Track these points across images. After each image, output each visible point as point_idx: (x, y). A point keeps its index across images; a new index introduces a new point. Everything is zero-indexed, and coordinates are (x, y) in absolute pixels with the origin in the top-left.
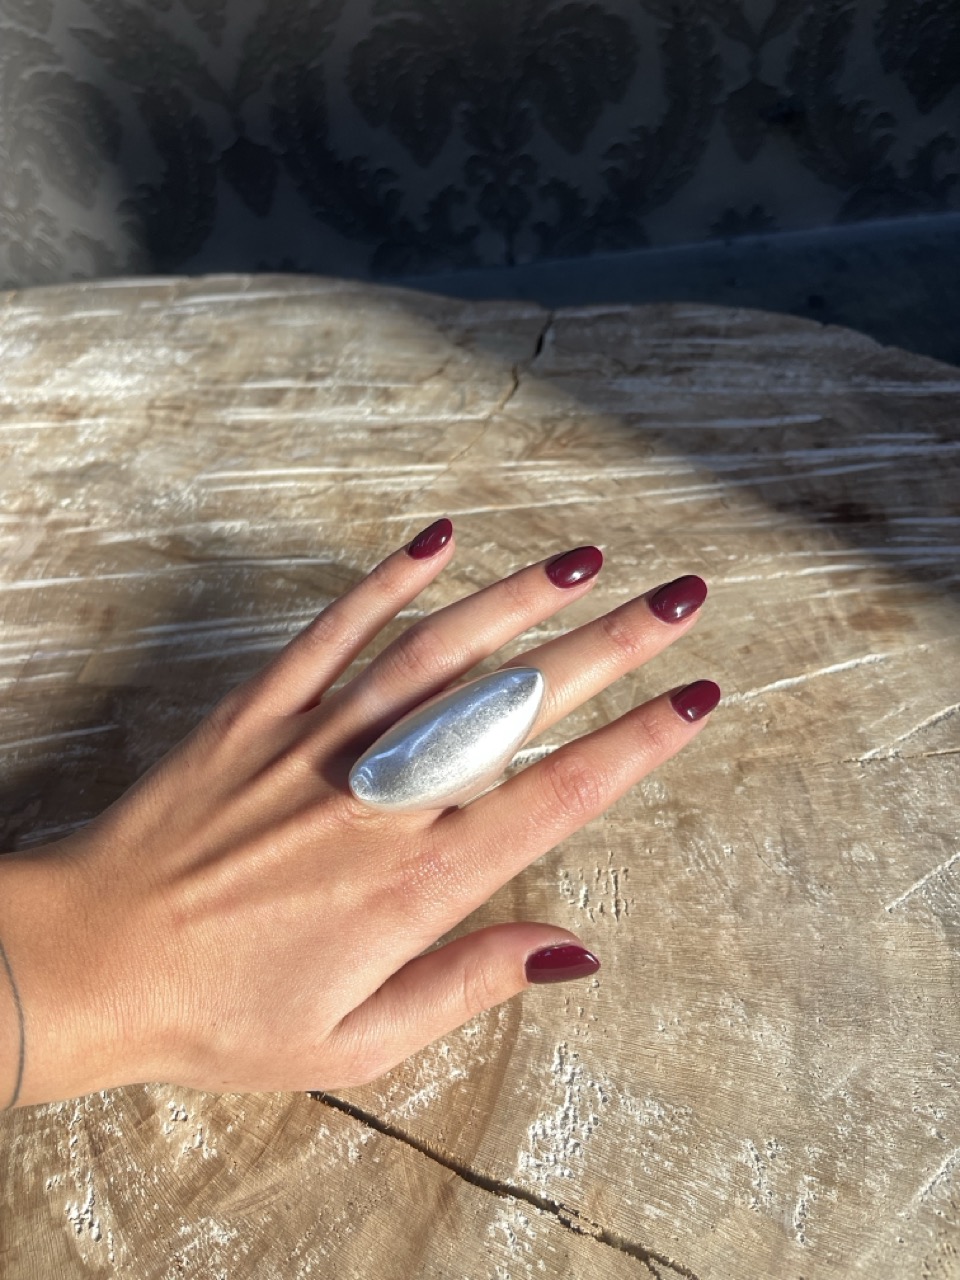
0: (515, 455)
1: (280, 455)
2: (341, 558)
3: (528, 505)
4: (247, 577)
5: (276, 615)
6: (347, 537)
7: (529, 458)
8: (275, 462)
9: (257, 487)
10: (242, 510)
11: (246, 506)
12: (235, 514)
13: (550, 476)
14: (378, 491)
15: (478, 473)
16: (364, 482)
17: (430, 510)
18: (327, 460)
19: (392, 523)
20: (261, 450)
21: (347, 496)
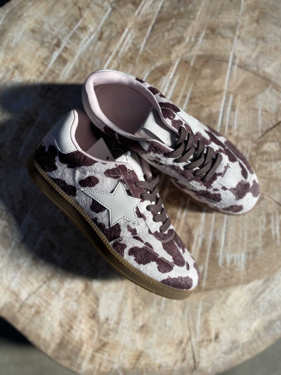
2: (149, 70)
6: (141, 65)
7: (137, 7)
15: (135, 22)
16: (121, 52)
19: (142, 52)
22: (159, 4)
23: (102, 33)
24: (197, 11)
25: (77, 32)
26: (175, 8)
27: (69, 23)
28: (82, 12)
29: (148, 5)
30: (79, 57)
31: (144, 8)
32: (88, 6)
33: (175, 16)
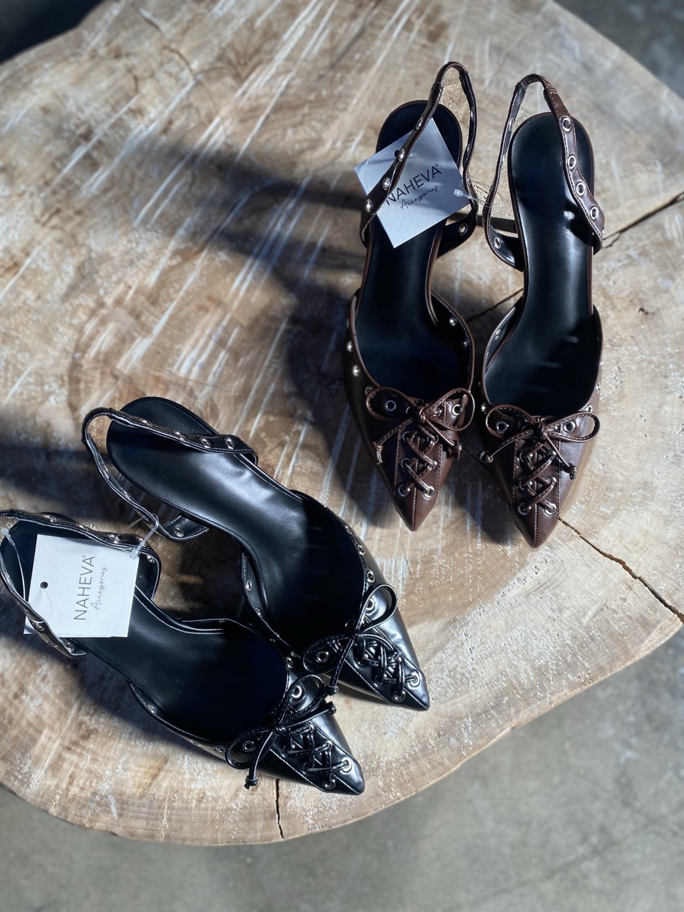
0: (236, 87)
1: (148, 183)
3: (273, 102)
7: (242, 82)
10: (179, 216)
11: (177, 214)
12: (180, 220)
15: (235, 108)
20: (136, 188)
21: (206, 168)
22: (282, 81)
23: (170, 122)
24: (352, 97)
25: (125, 117)
26: (311, 90)
27: (112, 101)
28: (140, 84)
29: (261, 81)
30: (123, 160)
31: (255, 86)
32: (152, 75)
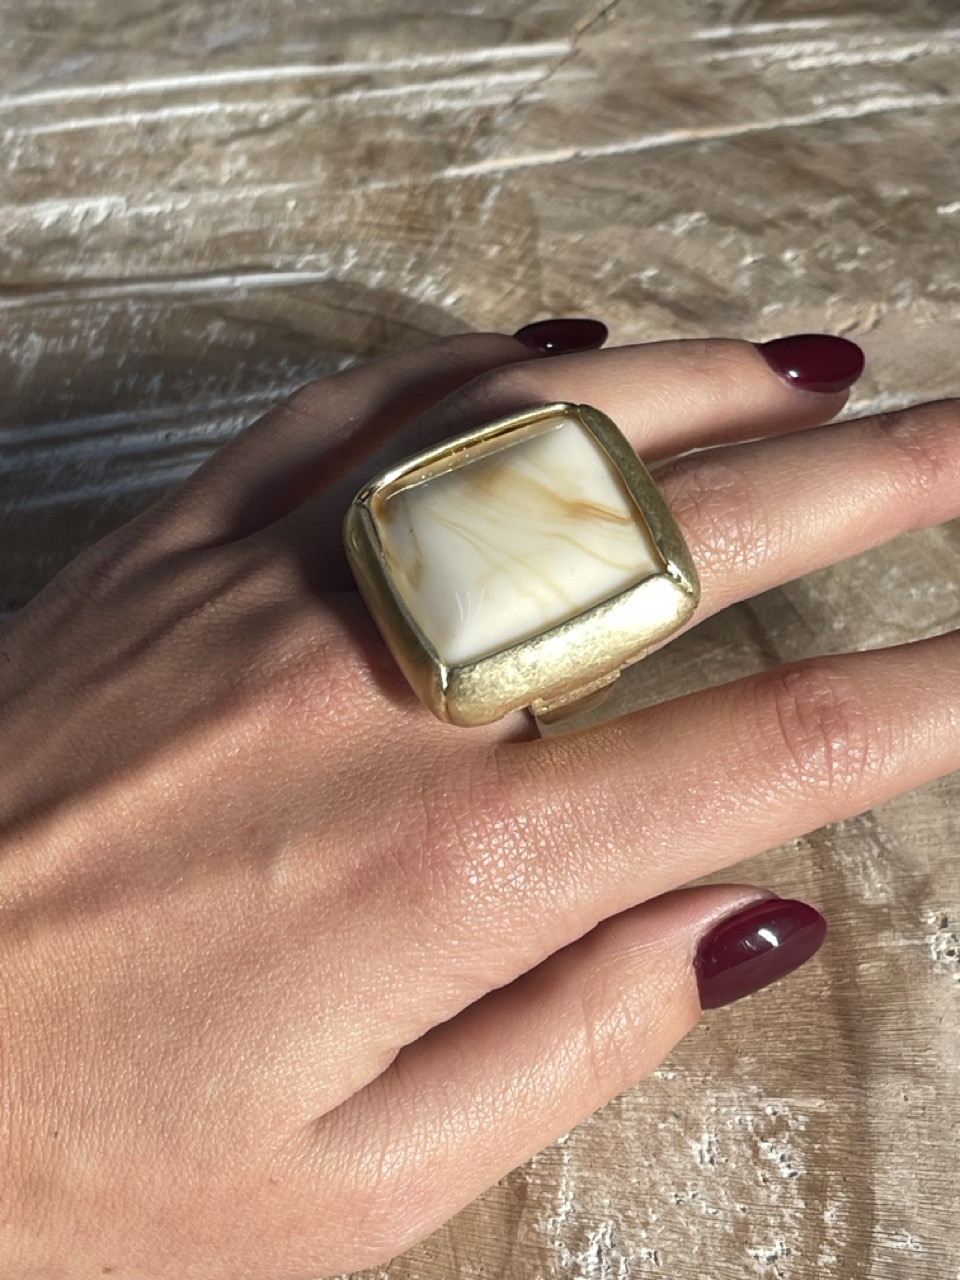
0: (728, 12)
1: (176, 44)
2: (346, 267)
3: (772, 123)
4: (136, 321)
5: (217, 402)
6: (356, 219)
7: (760, 16)
8: (166, 60)
9: (134, 118)
10: (105, 173)
11: (115, 162)
12: (90, 183)
13: (816, 53)
14: (415, 111)
15: (646, 58)
16: (379, 93)
17: (540, 147)
18: (288, 48)
19: (457, 180)
20: (131, 35)
21: (346, 126)
26: (922, 174)
31: (782, 51)
33: (871, 199)
